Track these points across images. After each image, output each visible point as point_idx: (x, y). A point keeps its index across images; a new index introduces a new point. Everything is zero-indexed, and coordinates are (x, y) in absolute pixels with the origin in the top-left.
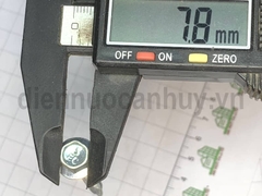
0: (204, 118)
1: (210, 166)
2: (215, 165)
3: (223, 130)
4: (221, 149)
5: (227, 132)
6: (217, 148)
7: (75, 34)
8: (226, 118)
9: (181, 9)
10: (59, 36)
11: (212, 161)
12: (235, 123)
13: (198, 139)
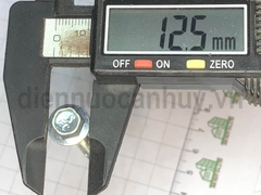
0: (200, 130)
1: (210, 178)
2: (215, 177)
3: (220, 141)
4: (219, 160)
5: (224, 142)
6: (215, 160)
7: (57, 46)
8: (223, 129)
9: (177, 17)
10: (42, 49)
11: (212, 173)
12: (232, 132)
13: (195, 152)
